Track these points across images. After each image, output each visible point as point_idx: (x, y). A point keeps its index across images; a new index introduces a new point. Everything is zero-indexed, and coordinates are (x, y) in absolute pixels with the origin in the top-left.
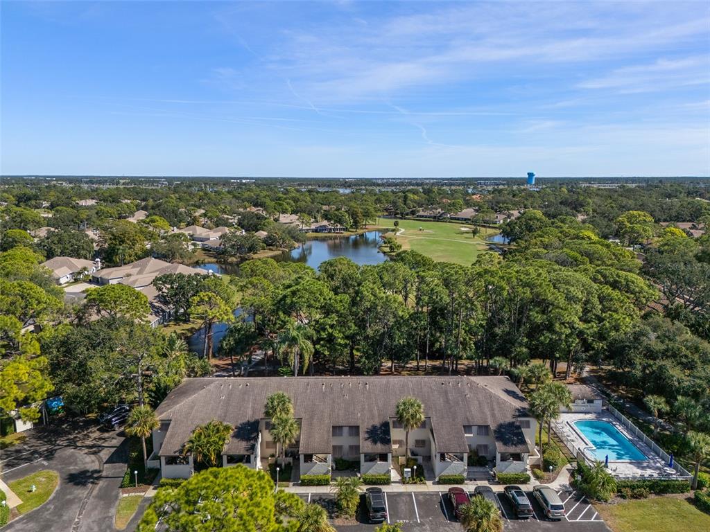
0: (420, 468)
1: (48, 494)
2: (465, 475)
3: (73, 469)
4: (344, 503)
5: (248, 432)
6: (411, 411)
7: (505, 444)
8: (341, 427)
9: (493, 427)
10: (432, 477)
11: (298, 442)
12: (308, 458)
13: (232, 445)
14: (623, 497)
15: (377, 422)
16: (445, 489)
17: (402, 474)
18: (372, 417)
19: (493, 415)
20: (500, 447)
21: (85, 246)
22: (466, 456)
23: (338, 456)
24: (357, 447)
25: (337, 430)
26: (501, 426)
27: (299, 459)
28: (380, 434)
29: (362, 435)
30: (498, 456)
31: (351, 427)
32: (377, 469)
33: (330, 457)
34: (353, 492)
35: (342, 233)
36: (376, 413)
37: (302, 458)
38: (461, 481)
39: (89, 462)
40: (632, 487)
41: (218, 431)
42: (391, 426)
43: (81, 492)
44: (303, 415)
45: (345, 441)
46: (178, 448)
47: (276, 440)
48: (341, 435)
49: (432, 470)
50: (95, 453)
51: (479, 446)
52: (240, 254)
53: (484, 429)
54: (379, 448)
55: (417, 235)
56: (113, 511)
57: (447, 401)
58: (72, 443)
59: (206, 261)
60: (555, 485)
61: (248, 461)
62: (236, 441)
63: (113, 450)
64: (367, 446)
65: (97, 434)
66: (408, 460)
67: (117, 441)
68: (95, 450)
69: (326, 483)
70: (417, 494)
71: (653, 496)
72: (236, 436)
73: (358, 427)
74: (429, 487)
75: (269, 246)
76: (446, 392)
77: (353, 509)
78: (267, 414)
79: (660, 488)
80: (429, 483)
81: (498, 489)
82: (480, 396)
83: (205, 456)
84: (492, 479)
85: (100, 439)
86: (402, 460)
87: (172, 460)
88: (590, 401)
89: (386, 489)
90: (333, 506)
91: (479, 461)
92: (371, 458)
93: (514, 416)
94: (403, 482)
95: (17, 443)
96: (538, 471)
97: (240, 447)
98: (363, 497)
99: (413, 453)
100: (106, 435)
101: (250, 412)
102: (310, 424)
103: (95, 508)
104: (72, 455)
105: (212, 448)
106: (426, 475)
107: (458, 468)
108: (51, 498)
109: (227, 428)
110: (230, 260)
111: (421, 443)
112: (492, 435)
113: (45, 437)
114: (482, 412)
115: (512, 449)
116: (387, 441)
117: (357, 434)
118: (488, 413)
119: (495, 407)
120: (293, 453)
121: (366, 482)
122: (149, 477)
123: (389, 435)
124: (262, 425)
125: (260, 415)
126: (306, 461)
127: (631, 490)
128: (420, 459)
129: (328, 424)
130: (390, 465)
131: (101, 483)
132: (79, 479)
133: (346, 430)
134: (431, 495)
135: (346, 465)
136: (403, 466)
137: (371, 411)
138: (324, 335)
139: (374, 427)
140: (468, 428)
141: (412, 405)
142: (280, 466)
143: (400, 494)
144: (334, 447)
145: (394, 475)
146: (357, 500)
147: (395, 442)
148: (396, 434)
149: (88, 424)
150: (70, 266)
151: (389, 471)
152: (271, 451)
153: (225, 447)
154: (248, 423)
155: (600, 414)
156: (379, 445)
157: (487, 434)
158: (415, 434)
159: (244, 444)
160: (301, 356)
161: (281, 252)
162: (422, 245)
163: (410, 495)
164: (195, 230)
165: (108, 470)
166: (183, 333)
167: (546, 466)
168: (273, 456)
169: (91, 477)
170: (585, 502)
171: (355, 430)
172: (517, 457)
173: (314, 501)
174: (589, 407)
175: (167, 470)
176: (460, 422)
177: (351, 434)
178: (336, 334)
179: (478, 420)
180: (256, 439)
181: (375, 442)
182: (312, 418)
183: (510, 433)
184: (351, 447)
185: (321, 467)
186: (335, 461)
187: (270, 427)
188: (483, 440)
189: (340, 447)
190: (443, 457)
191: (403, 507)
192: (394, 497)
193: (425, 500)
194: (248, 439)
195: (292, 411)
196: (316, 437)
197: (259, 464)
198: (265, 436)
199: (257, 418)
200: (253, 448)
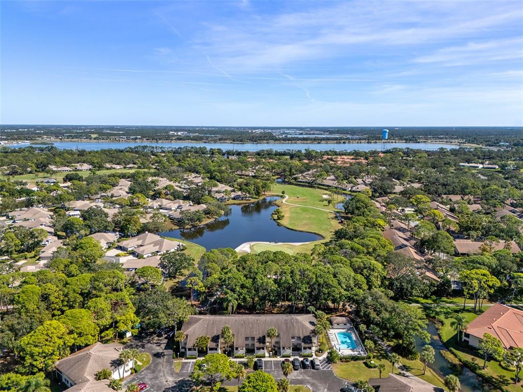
0: (276, 352)
1: (149, 361)
2: (291, 354)
3: (154, 352)
4: (249, 364)
5: (215, 339)
6: (272, 332)
7: (305, 343)
8: (248, 338)
9: (302, 338)
10: (280, 355)
11: (233, 343)
12: (237, 349)
13: (210, 344)
14: (342, 362)
15: (261, 336)
16: (283, 359)
17: (269, 354)
18: (259, 333)
19: (303, 333)
20: (303, 345)
21: (110, 225)
22: (291, 348)
23: (247, 348)
24: (254, 344)
25: (247, 338)
26: (305, 337)
27: (233, 349)
28: (262, 340)
29: (256, 340)
30: (303, 348)
31: (252, 338)
32: (261, 352)
33: (244, 348)
34: (252, 360)
35: (250, 200)
36: (261, 332)
37: (235, 349)
38: (289, 357)
39: (159, 349)
40: (346, 359)
41: (206, 339)
42: (266, 337)
43: (160, 360)
44: (235, 333)
45: (250, 342)
46: (192, 345)
47: (226, 342)
48: (248, 340)
49: (280, 353)
50: (159, 346)
51: (298, 344)
52: (191, 222)
53: (299, 338)
54: (261, 345)
55: (295, 203)
56: (173, 367)
57: (287, 327)
58: (149, 342)
59: (173, 228)
60: (321, 358)
61: (216, 349)
62: (212, 342)
63: (165, 345)
64: (257, 345)
65: (157, 338)
66: (272, 349)
67: (165, 341)
68: (159, 344)
69: (243, 357)
70: (274, 361)
71: (353, 362)
72: (212, 341)
73: (254, 338)
74: (279, 359)
75: (207, 214)
76: (287, 323)
77: (252, 366)
78: (223, 333)
79: (355, 358)
80: (279, 357)
81: (301, 359)
82: (299, 326)
83: (202, 348)
84: (301, 356)
85: (159, 340)
86: (270, 349)
87: (190, 349)
88: (345, 324)
89: (263, 359)
90: (246, 365)
91: (296, 349)
92: (259, 349)
93: (310, 333)
94: (270, 357)
95: (129, 341)
96: (317, 353)
97: (213, 345)
98: (255, 362)
99: (274, 346)
100: (160, 338)
101: (216, 332)
102: (237, 337)
103: (167, 366)
104: (151, 347)
105: (204, 346)
106: (278, 354)
107: (289, 352)
108: (151, 362)
109: (208, 338)
110: (186, 227)
111: (277, 343)
112: (301, 340)
113: (138, 339)
114: (299, 332)
115: (307, 345)
116: (264, 343)
117: (254, 340)
118: (301, 332)
119: (304, 329)
120: (232, 347)
121: (257, 357)
122: (183, 355)
123: (265, 340)
124: (220, 336)
125: (220, 333)
126: (236, 350)
127: (345, 359)
128: (276, 348)
129: (244, 336)
130: (266, 351)
131: (166, 357)
132: (158, 355)
133: (250, 338)
134: (279, 361)
135: (250, 351)
136: (270, 351)
137: (259, 331)
138: (242, 297)
139: (260, 337)
140: (293, 338)
141: (273, 330)
142: (227, 351)
143: (268, 361)
144: (246, 344)
145: (267, 355)
146: (253, 363)
147: (268, 342)
148: (268, 339)
149: (152, 334)
150: (105, 239)
151: (265, 353)
152: (224, 346)
153: (209, 345)
154: (216, 336)
155: (348, 330)
156: (261, 344)
157: (300, 339)
158: (274, 340)
159: (215, 344)
160: (233, 307)
161: (214, 219)
162: (297, 213)
163: (271, 361)
164: (162, 202)
165: (166, 352)
166: (175, 285)
167: (320, 351)
168: (224, 347)
169: (161, 355)
170: (329, 363)
171: (253, 338)
172: (310, 348)
173: (239, 363)
174: (345, 327)
175: (188, 353)
176: (291, 335)
177: (252, 340)
178: (247, 296)
179: (297, 335)
180: (218, 342)
181: (260, 343)
182: (238, 334)
183: (308, 340)
184: (252, 344)
185: (242, 352)
186: (246, 349)
187: (222, 337)
188: (299, 342)
189: (248, 344)
190: (284, 348)
191: (268, 366)
192: (266, 362)
193: (276, 363)
194: (216, 342)
195: (231, 332)
196: (239, 342)
197: (219, 351)
198: (221, 340)
199: (219, 334)
200: (218, 345)
